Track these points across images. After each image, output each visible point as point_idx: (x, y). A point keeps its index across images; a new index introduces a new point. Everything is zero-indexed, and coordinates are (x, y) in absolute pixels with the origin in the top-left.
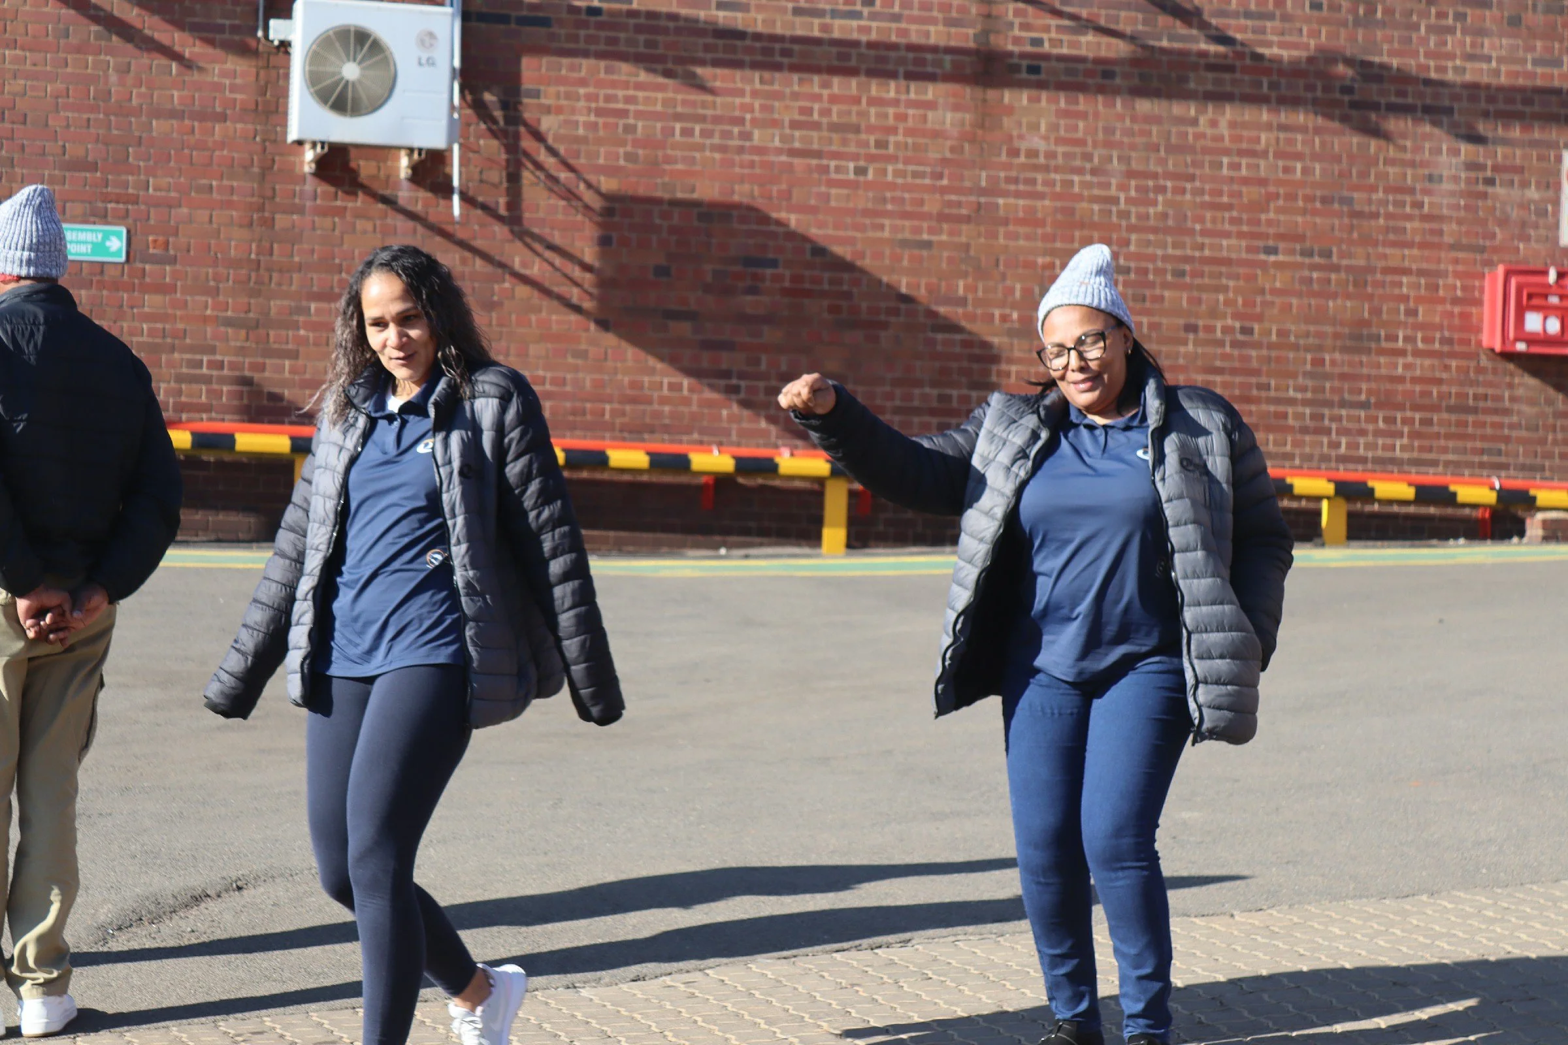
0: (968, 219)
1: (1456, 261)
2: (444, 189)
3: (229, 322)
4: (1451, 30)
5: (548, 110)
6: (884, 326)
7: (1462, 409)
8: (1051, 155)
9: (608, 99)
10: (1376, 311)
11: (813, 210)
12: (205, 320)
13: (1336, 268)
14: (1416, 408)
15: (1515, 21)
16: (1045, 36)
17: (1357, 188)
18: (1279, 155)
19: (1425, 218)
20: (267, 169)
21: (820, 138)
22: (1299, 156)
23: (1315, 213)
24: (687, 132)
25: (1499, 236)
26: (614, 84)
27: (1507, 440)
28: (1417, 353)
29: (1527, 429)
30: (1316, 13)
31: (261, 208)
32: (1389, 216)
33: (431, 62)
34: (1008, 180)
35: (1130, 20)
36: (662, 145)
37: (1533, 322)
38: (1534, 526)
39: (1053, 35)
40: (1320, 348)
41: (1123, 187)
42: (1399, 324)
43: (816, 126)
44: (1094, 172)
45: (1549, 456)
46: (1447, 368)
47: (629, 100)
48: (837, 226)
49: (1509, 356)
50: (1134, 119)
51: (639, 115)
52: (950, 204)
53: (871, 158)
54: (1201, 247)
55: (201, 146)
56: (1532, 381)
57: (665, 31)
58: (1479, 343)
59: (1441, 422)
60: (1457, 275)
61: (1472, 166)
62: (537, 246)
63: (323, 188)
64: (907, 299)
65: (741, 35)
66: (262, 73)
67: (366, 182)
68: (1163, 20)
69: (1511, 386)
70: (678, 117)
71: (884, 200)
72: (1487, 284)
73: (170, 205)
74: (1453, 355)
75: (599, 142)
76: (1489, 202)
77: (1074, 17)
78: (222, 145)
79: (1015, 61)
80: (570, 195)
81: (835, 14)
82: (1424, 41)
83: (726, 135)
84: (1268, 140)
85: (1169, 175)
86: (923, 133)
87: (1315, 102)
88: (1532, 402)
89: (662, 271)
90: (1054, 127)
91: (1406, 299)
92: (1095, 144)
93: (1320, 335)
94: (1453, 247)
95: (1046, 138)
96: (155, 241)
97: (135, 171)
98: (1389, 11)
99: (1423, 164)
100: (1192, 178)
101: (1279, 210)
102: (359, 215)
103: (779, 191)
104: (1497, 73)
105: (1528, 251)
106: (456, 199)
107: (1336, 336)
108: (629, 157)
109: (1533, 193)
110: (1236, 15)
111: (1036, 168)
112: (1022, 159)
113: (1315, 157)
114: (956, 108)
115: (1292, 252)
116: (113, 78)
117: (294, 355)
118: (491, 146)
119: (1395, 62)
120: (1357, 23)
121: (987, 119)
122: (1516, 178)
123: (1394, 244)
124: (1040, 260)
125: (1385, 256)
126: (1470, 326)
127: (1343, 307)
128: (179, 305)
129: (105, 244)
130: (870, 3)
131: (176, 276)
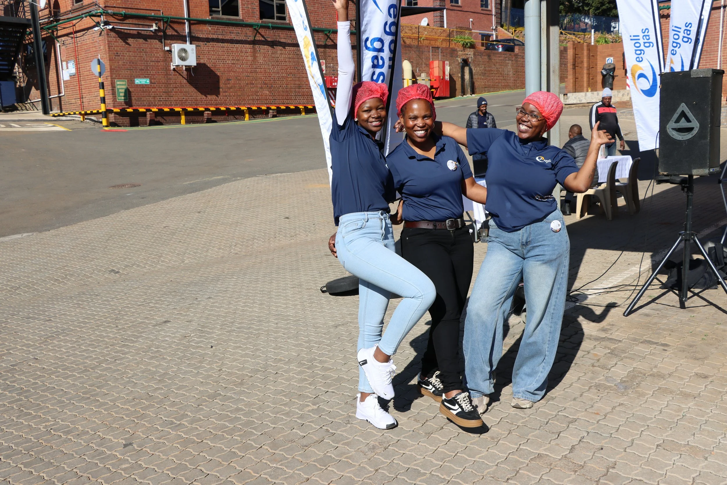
3: (164, 92)
5: (201, 59)
8: (263, 63)
12: (161, 92)
13: (296, 77)
20: (166, 68)
31: (166, 75)
33: (193, 53)
41: (271, 67)
50: (272, 57)
51: (213, 59)
53: (241, 64)
55: (157, 66)
63: (173, 72)
67: (179, 71)
71: (243, 70)
73: (155, 75)
79: (257, 50)
85: (276, 65)
87: (292, 54)
91: (304, 81)
92: (267, 61)
96: (153, 81)
97: (149, 70)
100: (279, 65)
101: (290, 70)
102: (178, 75)
117: (172, 96)
121: (255, 58)
127: (297, 82)
128: (157, 90)
129: (145, 81)
130: (239, 42)
131: (156, 85)
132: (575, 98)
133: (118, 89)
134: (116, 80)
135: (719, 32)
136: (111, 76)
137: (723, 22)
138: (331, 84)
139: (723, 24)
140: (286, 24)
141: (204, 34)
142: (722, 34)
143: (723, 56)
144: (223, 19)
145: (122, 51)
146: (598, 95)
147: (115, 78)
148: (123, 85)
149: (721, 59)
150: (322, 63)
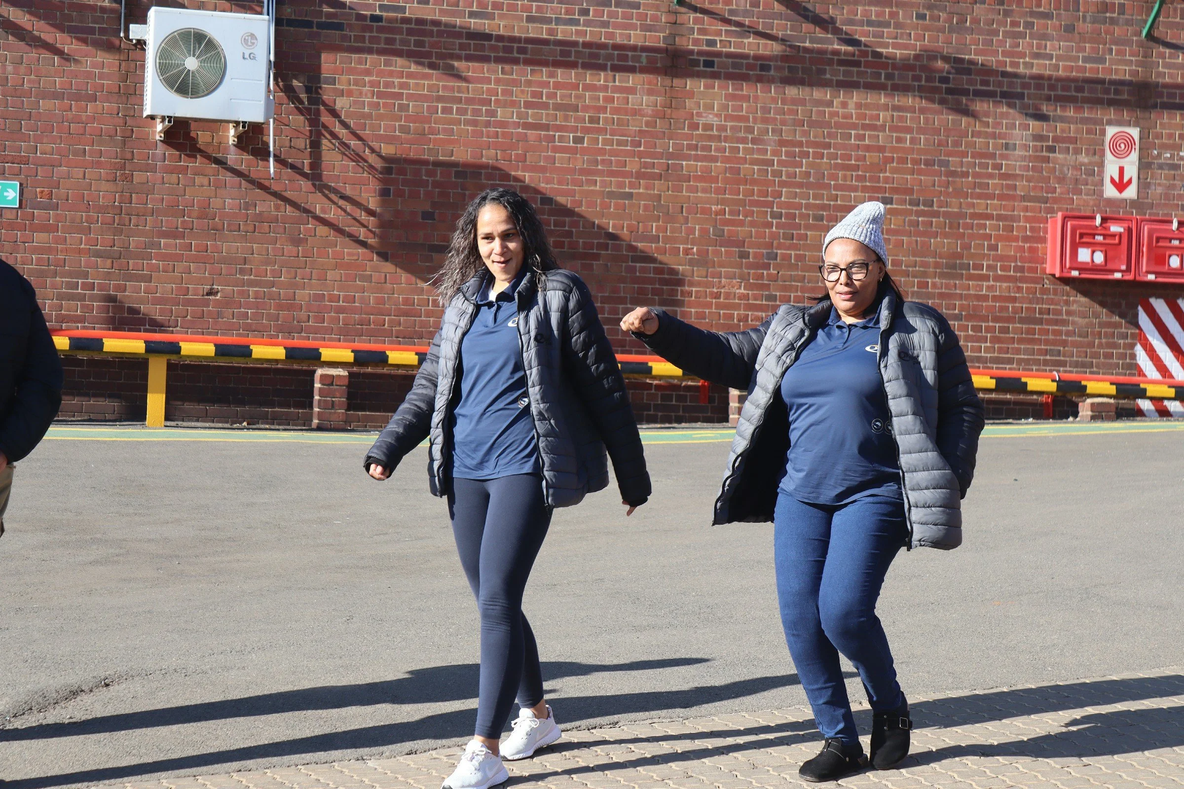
0: (660, 177)
1: (1026, 209)
2: (262, 153)
3: (98, 254)
4: (1023, 35)
5: (341, 93)
6: (596, 257)
7: (1030, 320)
8: (722, 128)
9: (387, 85)
10: (967, 247)
11: (543, 169)
12: (80, 251)
13: (936, 214)
14: (996, 319)
15: (1070, 29)
16: (718, 39)
17: (950, 154)
18: (892, 129)
19: (1004, 176)
20: (127, 137)
21: (547, 114)
22: (909, 130)
23: (920, 172)
25: (1058, 190)
26: (391, 74)
27: (1064, 343)
28: (997, 278)
29: (1080, 336)
30: (920, 22)
31: (123, 167)
32: (976, 175)
33: (252, 57)
34: (690, 147)
35: (783, 27)
36: (428, 120)
37: (1084, 255)
38: (1085, 408)
39: (723, 38)
40: (925, 274)
41: (775, 153)
42: (984, 256)
43: (545, 106)
44: (754, 141)
45: (1096, 355)
46: (1019, 289)
47: (403, 86)
48: (560, 183)
49: (1066, 281)
50: (784, 102)
51: (410, 97)
52: (646, 166)
53: (587, 130)
54: (836, 198)
55: (77, 120)
56: (1083, 300)
57: (431, 34)
58: (1044, 270)
59: (1015, 330)
60: (1027, 219)
61: (1038, 137)
62: (333, 196)
63: (171, 152)
64: (614, 237)
65: (488, 37)
66: (123, 64)
67: (202, 147)
68: (807, 27)
69: (1067, 303)
70: (440, 99)
71: (596, 162)
72: (1049, 225)
73: (53, 163)
74: (1023, 280)
75: (380, 117)
76: (1051, 165)
77: (739, 24)
78: (93, 119)
79: (695, 57)
80: (358, 158)
81: (558, 21)
82: (1002, 43)
83: (477, 112)
84: (885, 117)
85: (810, 144)
86: (626, 112)
87: (921, 89)
88: (1084, 316)
89: (427, 215)
90: (726, 107)
91: (989, 237)
92: (755, 119)
93: (925, 265)
94: (1023, 198)
95: (718, 116)
96: (42, 192)
97: (27, 139)
98: (975, 21)
99: (1001, 136)
100: (828, 146)
101: (894, 171)
102: (198, 172)
103: (517, 155)
104: (1057, 67)
105: (1081, 202)
106: (271, 159)
107: (937, 265)
108: (404, 129)
109: (1083, 158)
110: (861, 23)
111: (711, 138)
112: (700, 132)
113: (921, 130)
114: (650, 92)
115: (904, 202)
116: (10, 68)
117: (149, 279)
118: (299, 121)
119: (980, 59)
120: (951, 30)
121: (673, 101)
122: (1071, 147)
123: (980, 196)
124: (714, 208)
125: (973, 205)
126: (1037, 258)
127: (942, 244)
128: (62, 241)
130: (585, 12)
131: (58, 219)
138: (1160, 259)
150: (1122, 147)
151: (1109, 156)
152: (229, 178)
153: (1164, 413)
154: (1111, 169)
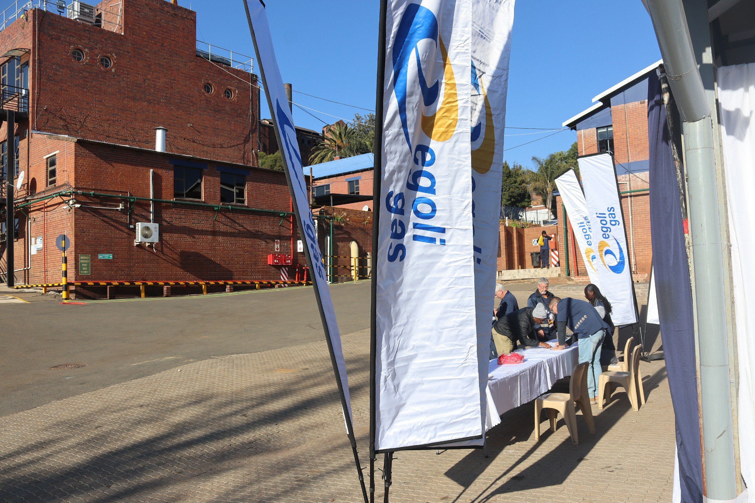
1: (265, 254)
2: (152, 247)
4: (263, 225)
5: (164, 236)
6: (204, 264)
7: (266, 272)
8: (222, 241)
9: (171, 235)
10: (257, 260)
11: (195, 249)
12: (123, 267)
13: (252, 255)
15: (269, 224)
16: (220, 226)
17: (254, 245)
19: (262, 248)
20: (130, 245)
22: (248, 241)
23: (250, 248)
24: (180, 239)
25: (269, 250)
27: (270, 275)
28: (262, 265)
29: (273, 274)
30: (249, 223)
31: (129, 251)
32: (258, 248)
33: (155, 231)
34: (217, 245)
35: (230, 224)
36: (177, 241)
37: (275, 261)
38: (277, 286)
40: (251, 265)
41: (230, 245)
42: (259, 262)
43: (195, 238)
44: (227, 243)
45: (275, 277)
46: (264, 267)
47: (173, 235)
48: (198, 251)
49: (273, 266)
50: (231, 237)
51: (175, 237)
52: (211, 248)
54: (238, 253)
55: (121, 243)
56: (273, 268)
58: (268, 264)
59: (263, 274)
61: (266, 242)
62: (165, 255)
63: (136, 249)
65: (186, 226)
66: (129, 232)
67: (143, 247)
68: (233, 224)
69: (271, 269)
71: (203, 248)
72: (268, 256)
73: (118, 251)
74: (265, 265)
76: (268, 246)
83: (185, 239)
86: (208, 239)
88: (275, 271)
90: (222, 238)
91: (260, 258)
94: (265, 252)
96: (116, 256)
97: (113, 246)
99: (261, 242)
102: (141, 251)
104: (268, 230)
105: (272, 252)
106: (154, 249)
107: (253, 263)
117: (134, 271)
121: (215, 239)
122: (271, 244)
123: (258, 252)
124: (221, 255)
128: (120, 265)
129: (109, 256)
130: (200, 222)
131: (119, 261)
132: (509, 275)
133: (81, 263)
134: (79, 255)
135: (629, 219)
136: (76, 251)
137: (632, 211)
138: (285, 261)
139: (632, 213)
140: (246, 207)
141: (167, 214)
142: (632, 221)
143: (635, 239)
144: (186, 201)
145: (87, 228)
146: (530, 271)
147: (79, 254)
148: (86, 260)
149: (633, 241)
150: (277, 242)
151: (276, 245)
152: (147, 252)
153: (285, 286)
154: (276, 247)
